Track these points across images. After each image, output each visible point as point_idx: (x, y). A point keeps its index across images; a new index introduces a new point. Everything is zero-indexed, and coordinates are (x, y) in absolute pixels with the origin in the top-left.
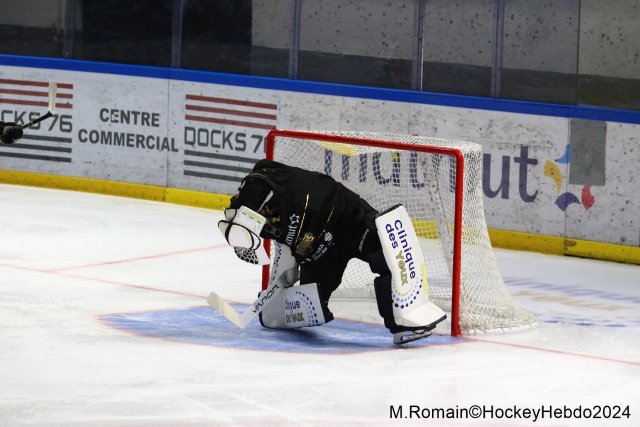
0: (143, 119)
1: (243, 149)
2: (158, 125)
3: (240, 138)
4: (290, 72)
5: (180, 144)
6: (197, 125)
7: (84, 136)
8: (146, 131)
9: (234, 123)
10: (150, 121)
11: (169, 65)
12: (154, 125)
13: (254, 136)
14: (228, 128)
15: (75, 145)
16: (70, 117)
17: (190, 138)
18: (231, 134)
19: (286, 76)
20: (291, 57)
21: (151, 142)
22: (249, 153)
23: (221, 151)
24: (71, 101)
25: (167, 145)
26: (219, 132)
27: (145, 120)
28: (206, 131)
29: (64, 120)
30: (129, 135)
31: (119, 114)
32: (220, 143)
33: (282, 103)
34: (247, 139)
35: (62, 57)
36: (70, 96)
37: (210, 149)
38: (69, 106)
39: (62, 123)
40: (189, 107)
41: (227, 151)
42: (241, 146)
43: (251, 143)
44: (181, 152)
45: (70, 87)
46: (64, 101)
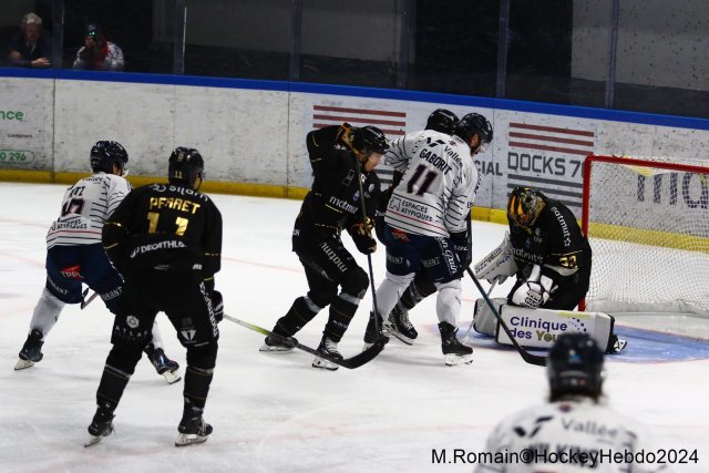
1: (563, 174)
3: (559, 163)
4: (606, 103)
5: (504, 169)
6: (520, 151)
9: (554, 149)
11: (494, 96)
13: (572, 162)
14: (548, 154)
17: (513, 163)
18: (551, 159)
19: (604, 107)
20: (607, 88)
22: (567, 177)
23: (542, 176)
24: (403, 129)
25: (492, 169)
26: (540, 157)
28: (528, 156)
32: (541, 168)
33: (599, 131)
34: (566, 164)
35: (396, 87)
36: (403, 124)
37: (531, 174)
40: (512, 134)
41: (547, 175)
42: (561, 170)
43: (570, 168)
44: (505, 176)
45: (403, 115)
46: (398, 128)
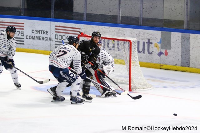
0: (44, 32)
2: (48, 34)
4: (84, 19)
5: (54, 39)
6: (59, 34)
7: (27, 37)
8: (45, 36)
9: (69, 33)
10: (46, 33)
11: (51, 18)
12: (46, 34)
14: (67, 35)
15: (25, 40)
16: (24, 32)
17: (57, 38)
19: (83, 20)
20: (84, 15)
21: (46, 39)
23: (65, 41)
24: (24, 28)
25: (50, 39)
26: (65, 36)
27: (44, 33)
28: (61, 35)
29: (22, 33)
30: (40, 37)
31: (37, 31)
32: (65, 39)
35: (21, 15)
36: (23, 26)
38: (23, 29)
39: (21, 34)
40: (56, 29)
44: (54, 41)
45: (23, 24)
46: (22, 28)
